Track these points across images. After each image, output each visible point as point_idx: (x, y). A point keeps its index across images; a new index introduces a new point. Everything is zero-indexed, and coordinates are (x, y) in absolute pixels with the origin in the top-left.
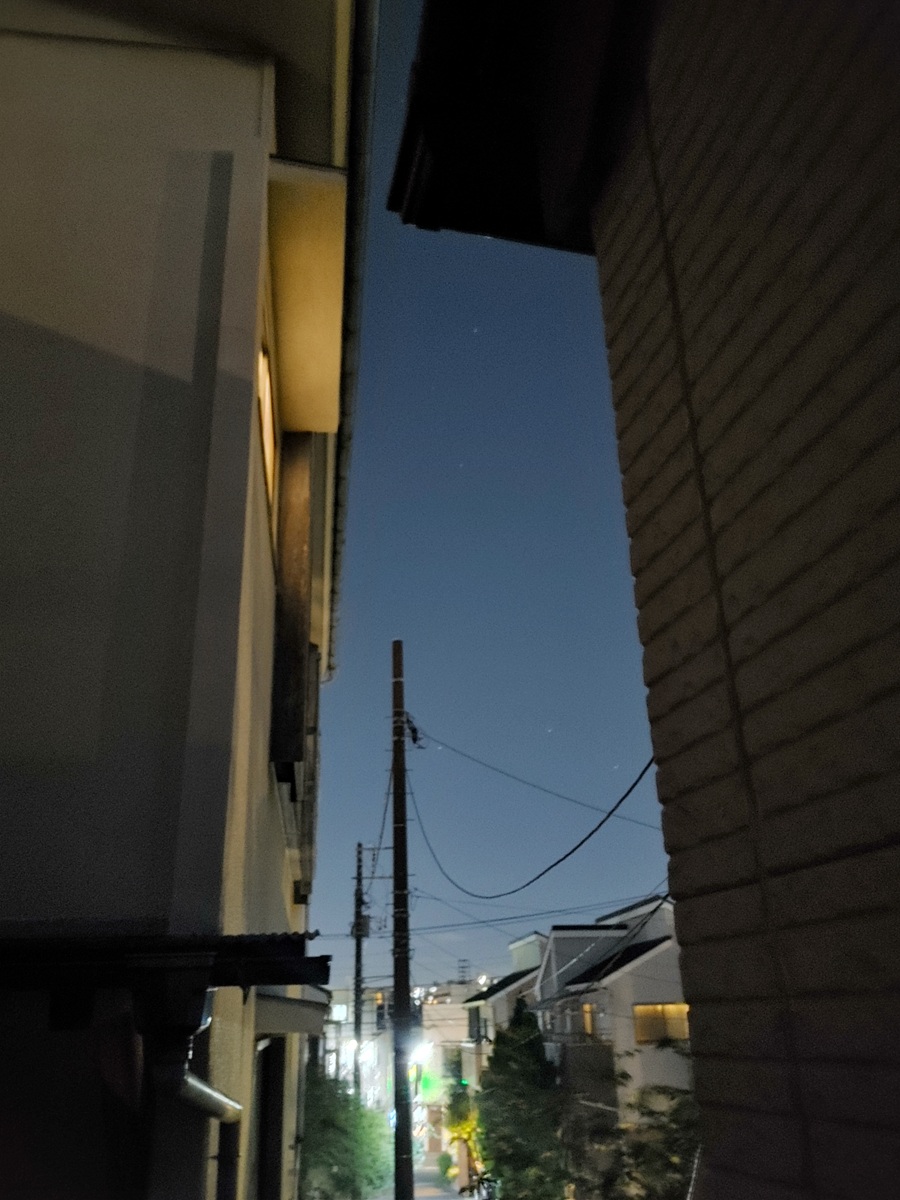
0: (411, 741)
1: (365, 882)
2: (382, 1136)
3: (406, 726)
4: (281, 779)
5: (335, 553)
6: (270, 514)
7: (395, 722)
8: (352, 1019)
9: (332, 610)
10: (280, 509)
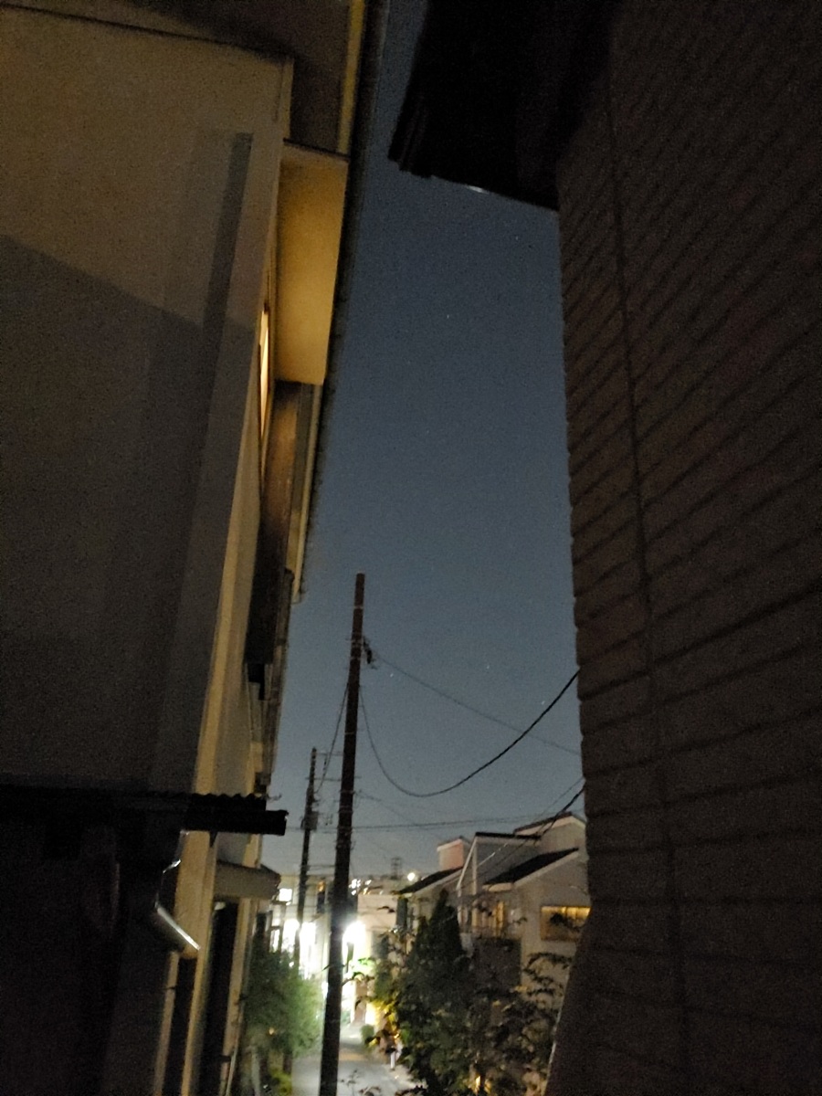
0: (366, 662)
1: (316, 783)
2: (314, 1003)
3: (362, 647)
4: (252, 679)
5: (313, 492)
6: (260, 447)
7: (354, 644)
8: (296, 901)
9: (306, 541)
10: (269, 444)
